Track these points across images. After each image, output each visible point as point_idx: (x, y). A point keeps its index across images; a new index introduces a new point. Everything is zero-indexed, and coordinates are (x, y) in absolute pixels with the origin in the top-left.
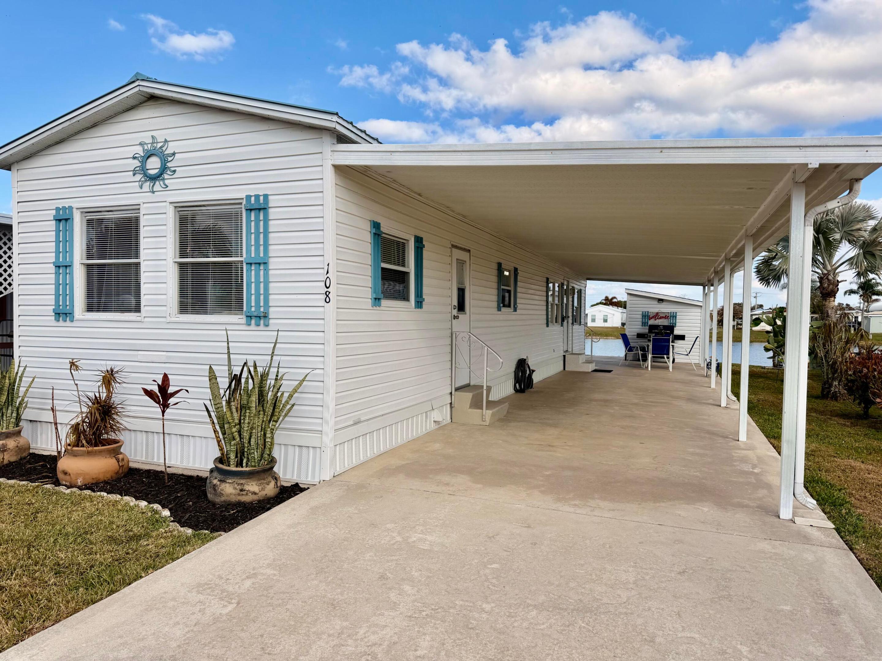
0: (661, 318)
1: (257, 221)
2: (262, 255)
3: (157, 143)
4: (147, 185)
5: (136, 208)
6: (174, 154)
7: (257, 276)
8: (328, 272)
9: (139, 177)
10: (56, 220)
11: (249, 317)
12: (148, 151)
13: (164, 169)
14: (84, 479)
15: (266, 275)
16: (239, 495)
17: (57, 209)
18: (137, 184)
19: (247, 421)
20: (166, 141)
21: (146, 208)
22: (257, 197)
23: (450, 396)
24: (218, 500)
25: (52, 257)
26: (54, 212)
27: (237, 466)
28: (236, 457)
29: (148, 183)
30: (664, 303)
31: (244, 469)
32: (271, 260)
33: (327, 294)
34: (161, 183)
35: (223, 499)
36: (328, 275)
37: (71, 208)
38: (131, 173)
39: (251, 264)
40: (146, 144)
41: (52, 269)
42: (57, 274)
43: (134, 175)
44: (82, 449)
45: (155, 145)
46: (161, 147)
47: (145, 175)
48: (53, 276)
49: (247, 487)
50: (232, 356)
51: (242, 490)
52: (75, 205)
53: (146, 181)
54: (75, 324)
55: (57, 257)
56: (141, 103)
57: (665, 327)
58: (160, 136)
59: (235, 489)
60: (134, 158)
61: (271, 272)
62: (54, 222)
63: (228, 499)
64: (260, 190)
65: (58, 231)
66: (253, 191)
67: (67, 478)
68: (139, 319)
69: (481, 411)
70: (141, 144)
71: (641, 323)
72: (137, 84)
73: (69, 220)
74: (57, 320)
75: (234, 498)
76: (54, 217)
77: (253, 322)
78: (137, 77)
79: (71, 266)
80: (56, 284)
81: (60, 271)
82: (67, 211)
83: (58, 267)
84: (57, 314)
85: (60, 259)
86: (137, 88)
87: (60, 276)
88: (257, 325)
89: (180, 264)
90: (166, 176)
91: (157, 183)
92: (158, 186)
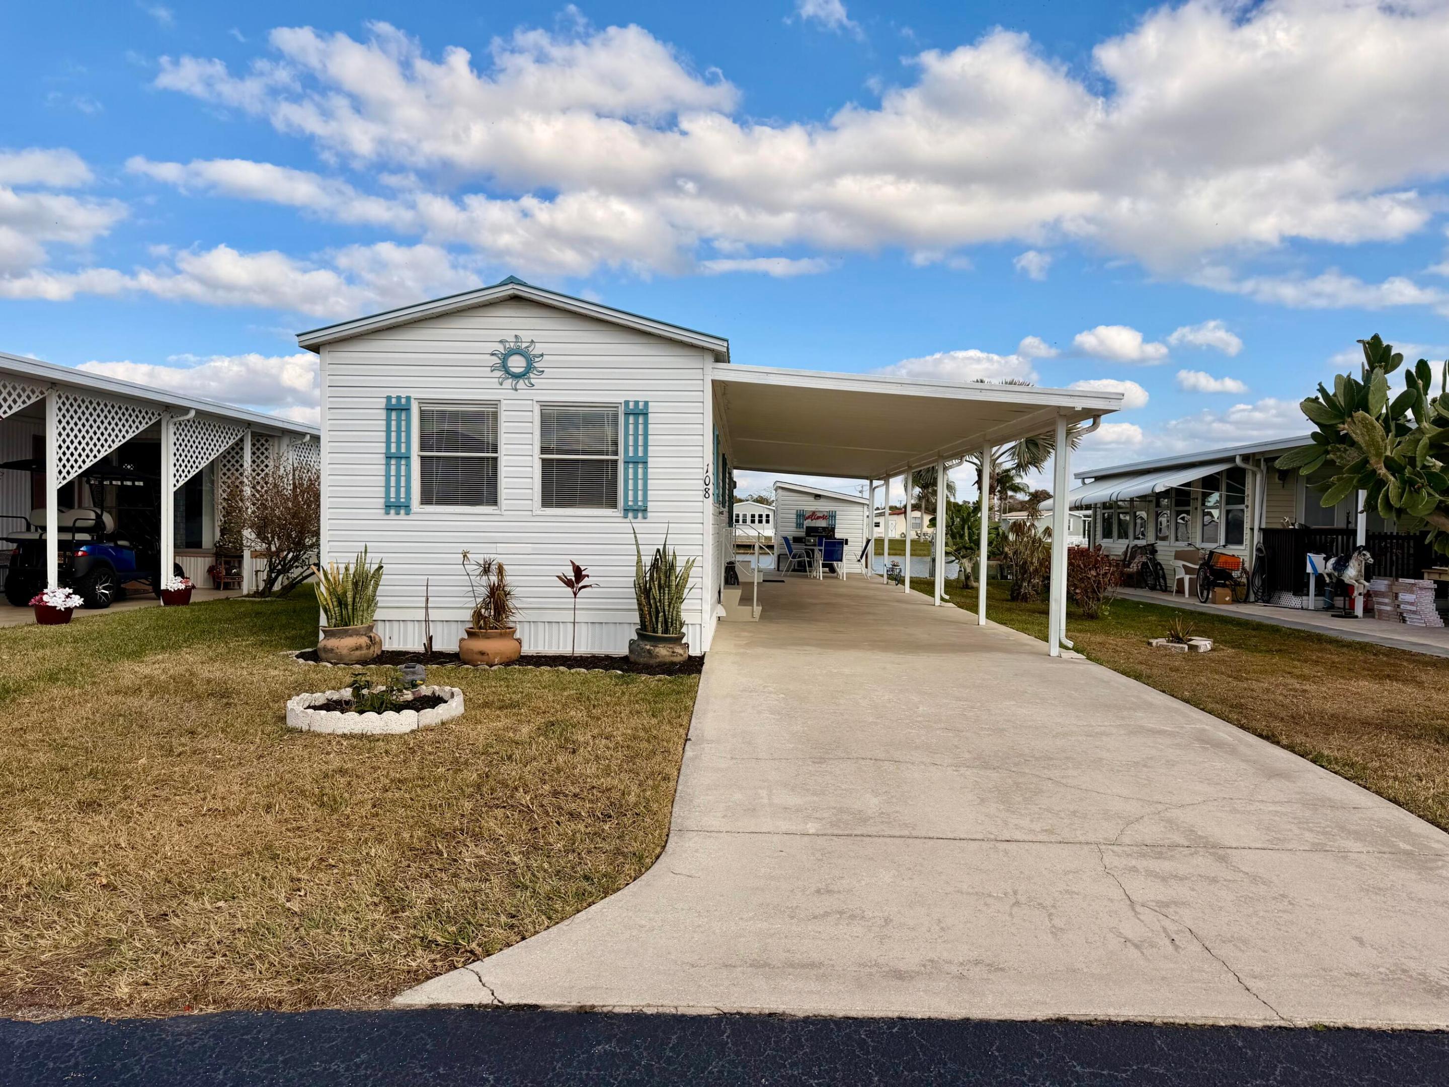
0: (819, 518)
1: (636, 424)
2: (640, 454)
3: (522, 342)
4: (509, 383)
5: (496, 404)
6: (542, 355)
7: (636, 473)
8: (707, 472)
9: (498, 374)
10: (387, 409)
11: (626, 510)
12: (510, 349)
13: (529, 368)
15: (645, 474)
17: (389, 398)
18: (497, 380)
19: (666, 597)
20: (532, 342)
21: (506, 404)
22: (636, 403)
24: (653, 662)
25: (382, 448)
26: (384, 400)
28: (662, 626)
29: (510, 380)
30: (822, 500)
32: (649, 459)
33: (706, 491)
34: (526, 381)
35: (658, 660)
36: (707, 474)
37: (408, 398)
38: (489, 369)
39: (628, 462)
40: (507, 342)
41: (381, 459)
42: (388, 465)
43: (492, 371)
45: (519, 344)
46: (526, 347)
47: (507, 372)
48: (383, 467)
49: (676, 650)
52: (413, 396)
53: (508, 378)
54: (411, 517)
55: (388, 447)
57: (825, 529)
58: (526, 336)
59: (667, 651)
60: (492, 354)
61: (649, 470)
62: (384, 411)
64: (641, 397)
65: (389, 420)
66: (632, 397)
67: (485, 657)
68: (498, 512)
70: (501, 342)
71: (795, 525)
72: (510, 286)
73: (407, 410)
74: (388, 513)
75: (668, 659)
76: (383, 406)
77: (630, 515)
78: (512, 280)
79: (408, 458)
80: (388, 476)
81: (393, 462)
82: (403, 401)
83: (389, 457)
84: (388, 507)
85: (393, 450)
86: (508, 290)
87: (393, 468)
88: (636, 517)
89: (543, 460)
90: (532, 375)
91: (521, 381)
92: (521, 384)
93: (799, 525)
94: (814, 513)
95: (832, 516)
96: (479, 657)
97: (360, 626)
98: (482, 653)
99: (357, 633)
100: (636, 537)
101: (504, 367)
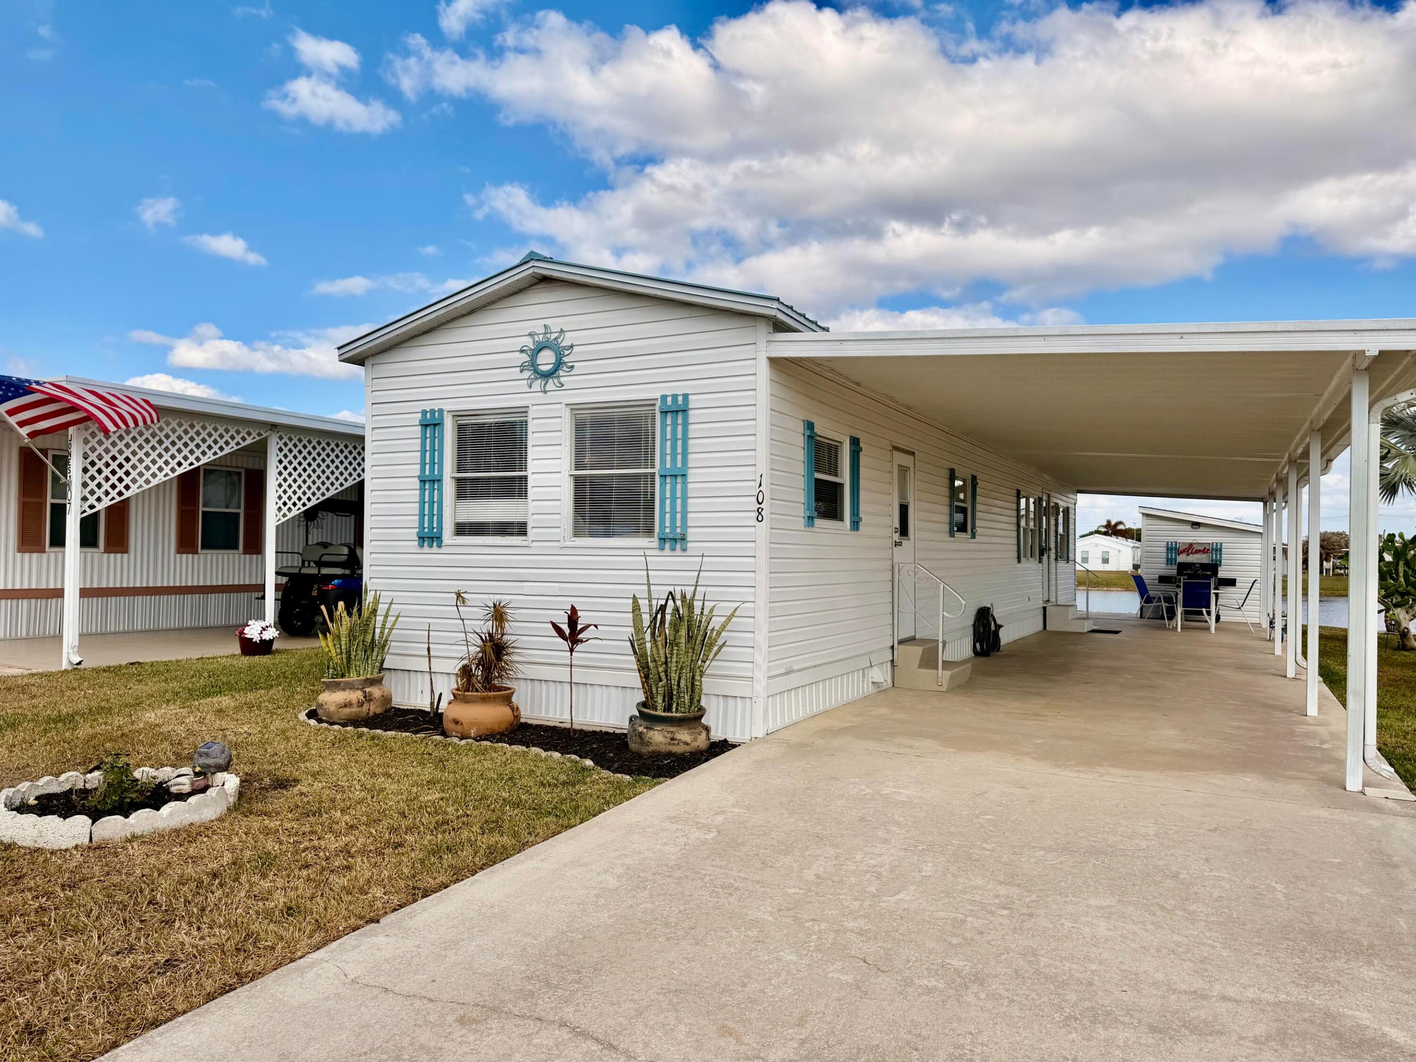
0: (1197, 552)
1: (675, 425)
2: (679, 465)
3: (551, 333)
4: (538, 384)
5: (524, 411)
6: (572, 347)
7: (673, 490)
8: (760, 485)
9: (527, 374)
10: (423, 426)
11: (663, 540)
12: (539, 343)
13: (559, 364)
14: (478, 729)
15: (685, 490)
16: (670, 744)
17: (424, 413)
18: (526, 381)
19: (674, 660)
20: (562, 331)
21: (536, 411)
22: (675, 397)
23: (890, 651)
24: (644, 750)
25: (416, 470)
26: (420, 415)
27: (664, 711)
28: (664, 701)
29: (539, 381)
30: (1201, 529)
31: (674, 714)
32: (690, 471)
33: (759, 512)
34: (556, 381)
35: (651, 749)
36: (761, 488)
37: (441, 411)
38: (518, 369)
39: (665, 476)
40: (536, 334)
41: (417, 484)
42: (422, 490)
43: (521, 371)
44: (475, 694)
45: (548, 336)
46: (556, 339)
47: (536, 371)
48: (418, 492)
49: (678, 736)
50: (652, 587)
51: (672, 739)
52: (446, 408)
53: (537, 378)
54: (444, 550)
55: (423, 470)
56: (531, 286)
57: (1203, 566)
58: (555, 325)
59: (665, 737)
60: (522, 351)
61: (690, 486)
62: (419, 428)
63: (657, 748)
64: (679, 389)
65: (424, 438)
66: (669, 389)
67: (459, 727)
68: (525, 543)
69: (936, 671)
70: (530, 335)
71: (1164, 560)
72: (532, 264)
73: (441, 425)
74: (421, 546)
75: (664, 749)
76: (420, 422)
77: (667, 545)
78: (533, 257)
79: (440, 481)
80: (422, 503)
81: (427, 486)
82: (437, 415)
83: (423, 481)
84: (422, 539)
85: (427, 472)
86: (530, 269)
87: (427, 493)
88: (673, 549)
89: (576, 478)
90: (561, 373)
91: (550, 381)
92: (551, 384)
93: (1169, 561)
94: (1191, 545)
95: (1218, 549)
97: (355, 678)
99: (351, 687)
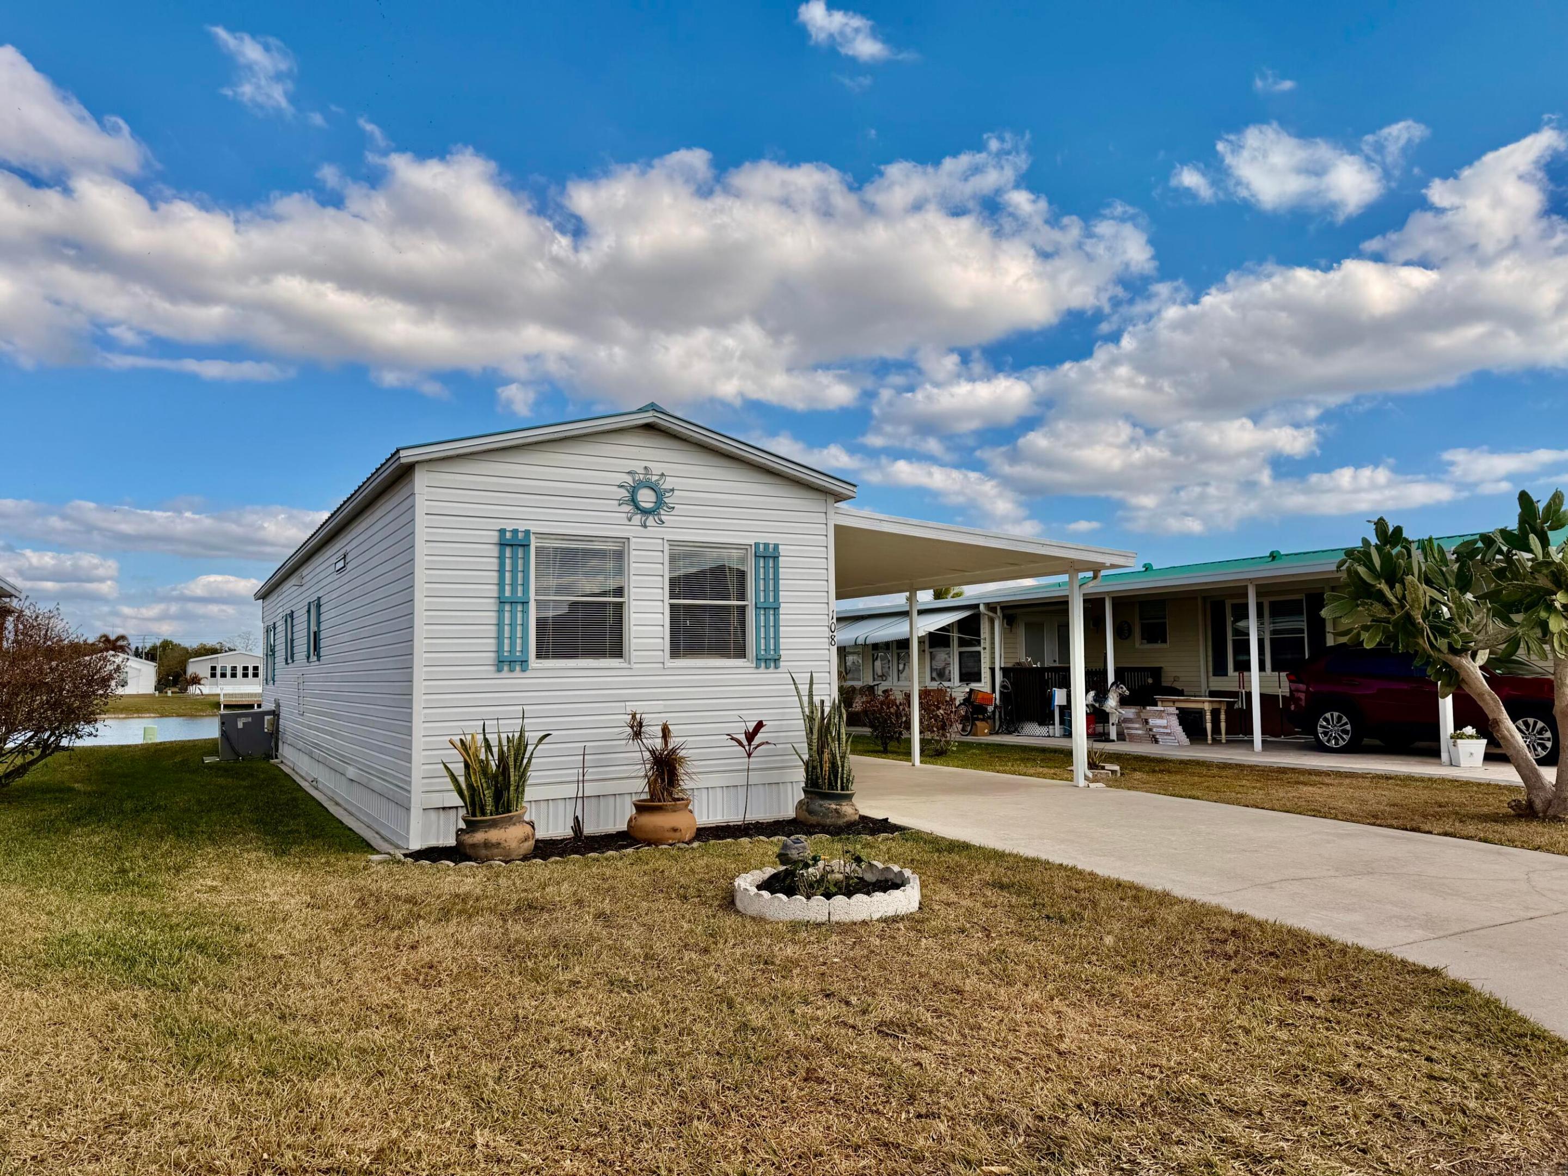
1: (767, 568)
2: (771, 600)
3: (651, 474)
4: (637, 519)
5: (623, 542)
6: (673, 490)
7: (767, 620)
8: (832, 619)
9: (626, 508)
10: (501, 544)
11: (757, 660)
12: (639, 482)
13: (659, 504)
15: (776, 621)
17: (502, 532)
18: (624, 515)
20: (663, 475)
21: (635, 543)
22: (767, 545)
25: (493, 590)
26: (496, 534)
29: (639, 516)
32: (780, 605)
33: (831, 639)
34: (656, 518)
37: (527, 533)
38: (616, 502)
39: (761, 608)
40: (636, 473)
41: (492, 604)
42: (500, 612)
43: (620, 505)
45: (649, 476)
46: (656, 481)
47: (636, 506)
48: (496, 614)
52: (533, 529)
53: (636, 513)
54: (527, 674)
55: (501, 590)
56: (630, 428)
58: (656, 468)
60: (620, 486)
61: (782, 617)
62: (496, 547)
64: (771, 539)
65: (501, 558)
66: (763, 539)
68: (625, 665)
70: (629, 473)
72: (651, 414)
73: (526, 546)
74: (499, 670)
76: (496, 540)
77: (763, 665)
78: (653, 407)
79: (525, 603)
80: (500, 625)
81: (507, 607)
82: (520, 535)
83: (501, 601)
84: (500, 663)
85: (507, 594)
86: (648, 418)
87: (507, 615)
88: (767, 668)
89: (672, 606)
90: (662, 512)
91: (651, 518)
92: (651, 521)
96: (672, 834)
98: (675, 830)
99: (518, 820)
100: (797, 689)
101: (633, 501)
